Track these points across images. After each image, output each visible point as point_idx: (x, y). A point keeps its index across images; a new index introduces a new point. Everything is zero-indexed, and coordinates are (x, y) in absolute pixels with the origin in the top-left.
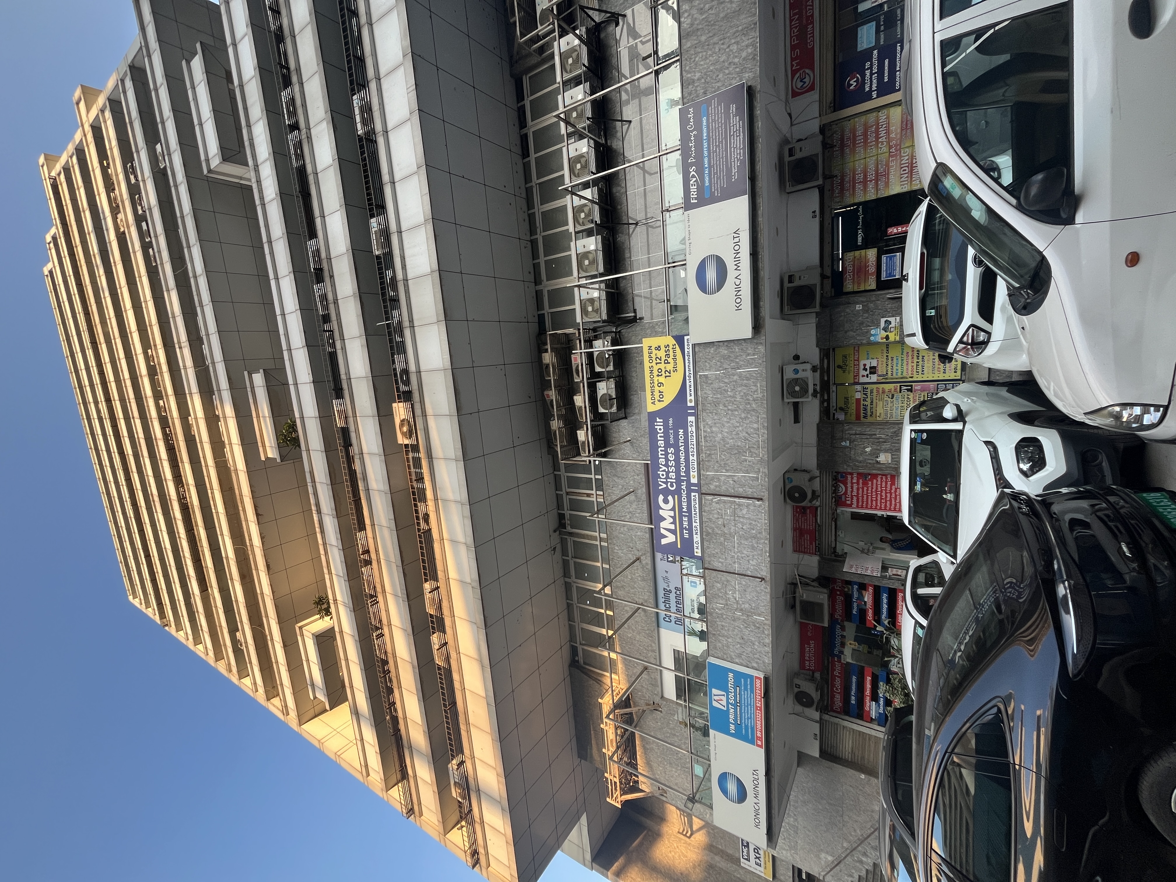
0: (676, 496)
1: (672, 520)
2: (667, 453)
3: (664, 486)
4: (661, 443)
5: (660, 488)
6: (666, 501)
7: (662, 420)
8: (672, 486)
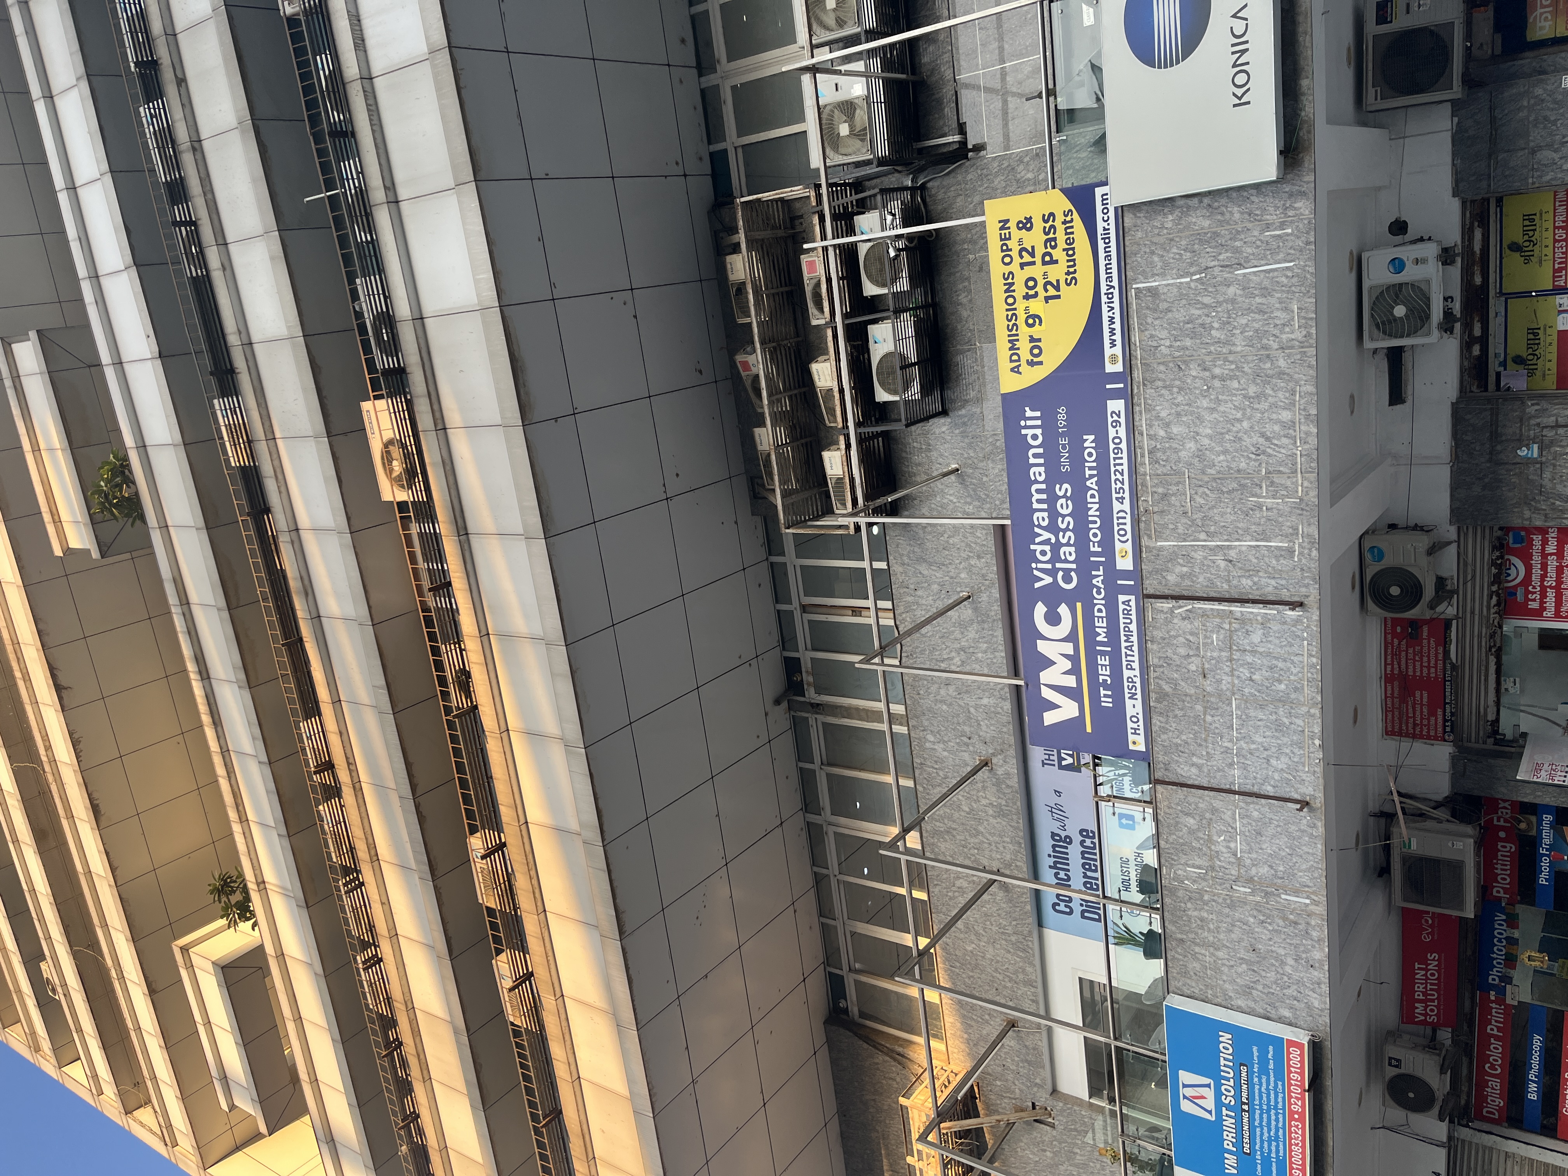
0: (1079, 605)
1: (1068, 665)
2: (1052, 500)
3: (1048, 580)
4: (1038, 473)
5: (1037, 585)
6: (1053, 619)
7: (1038, 414)
8: (1067, 579)
